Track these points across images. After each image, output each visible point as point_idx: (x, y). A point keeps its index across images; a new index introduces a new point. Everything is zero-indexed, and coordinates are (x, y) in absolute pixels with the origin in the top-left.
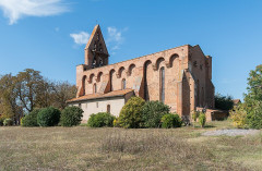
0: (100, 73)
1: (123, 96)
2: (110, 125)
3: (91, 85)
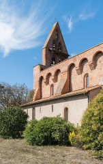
0: (58, 71)
1: (86, 95)
2: (64, 141)
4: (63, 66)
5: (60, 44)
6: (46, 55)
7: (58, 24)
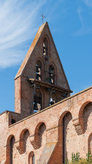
3: (25, 157)
4: (50, 116)
5: (52, 68)
6: (22, 92)
7: (47, 26)
